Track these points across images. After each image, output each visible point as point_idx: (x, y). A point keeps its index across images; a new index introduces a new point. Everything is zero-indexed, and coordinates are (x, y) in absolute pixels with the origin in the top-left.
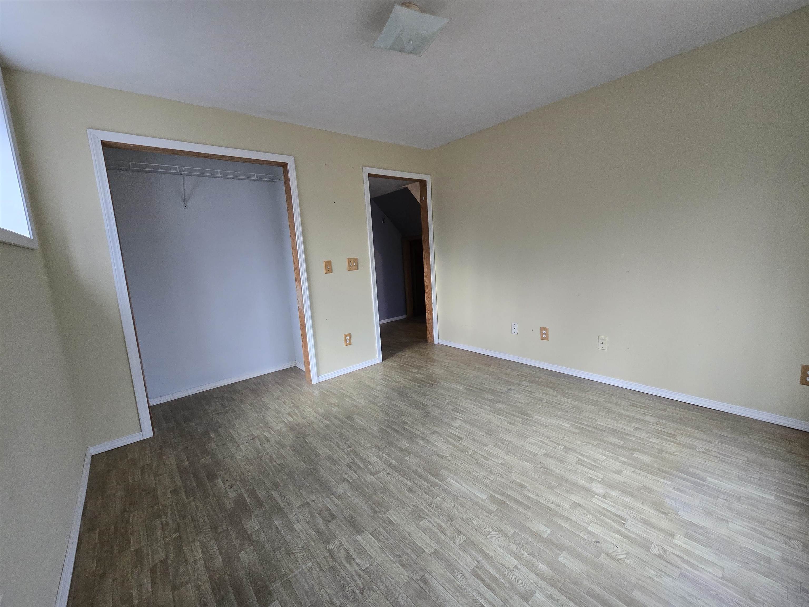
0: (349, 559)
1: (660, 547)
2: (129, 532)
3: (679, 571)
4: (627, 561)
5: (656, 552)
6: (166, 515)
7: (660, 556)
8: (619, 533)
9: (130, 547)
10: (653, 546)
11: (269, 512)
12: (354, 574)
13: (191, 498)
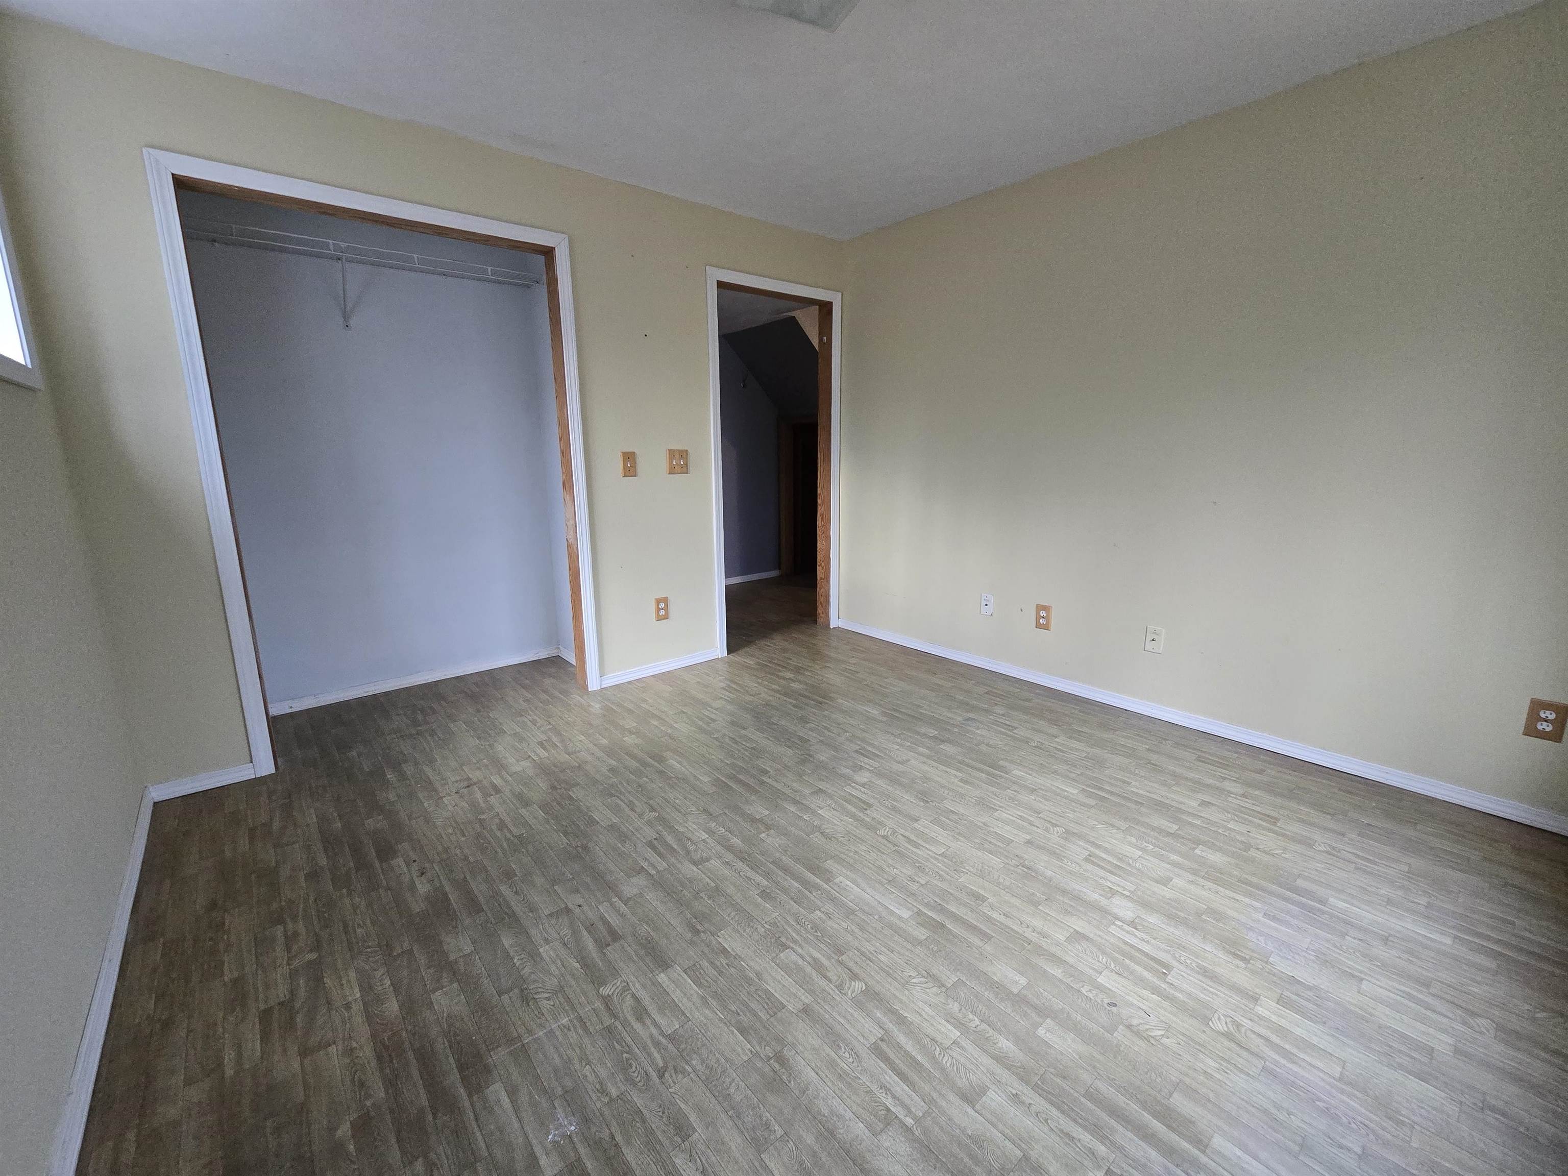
0: (641, 1013)
1: (1229, 1020)
2: (222, 946)
3: (1260, 1064)
4: (1165, 1041)
5: (1221, 1027)
6: (294, 918)
7: (1228, 1035)
8: (1155, 990)
9: (222, 975)
10: (1216, 1016)
11: (493, 922)
12: (649, 1043)
13: (344, 891)
